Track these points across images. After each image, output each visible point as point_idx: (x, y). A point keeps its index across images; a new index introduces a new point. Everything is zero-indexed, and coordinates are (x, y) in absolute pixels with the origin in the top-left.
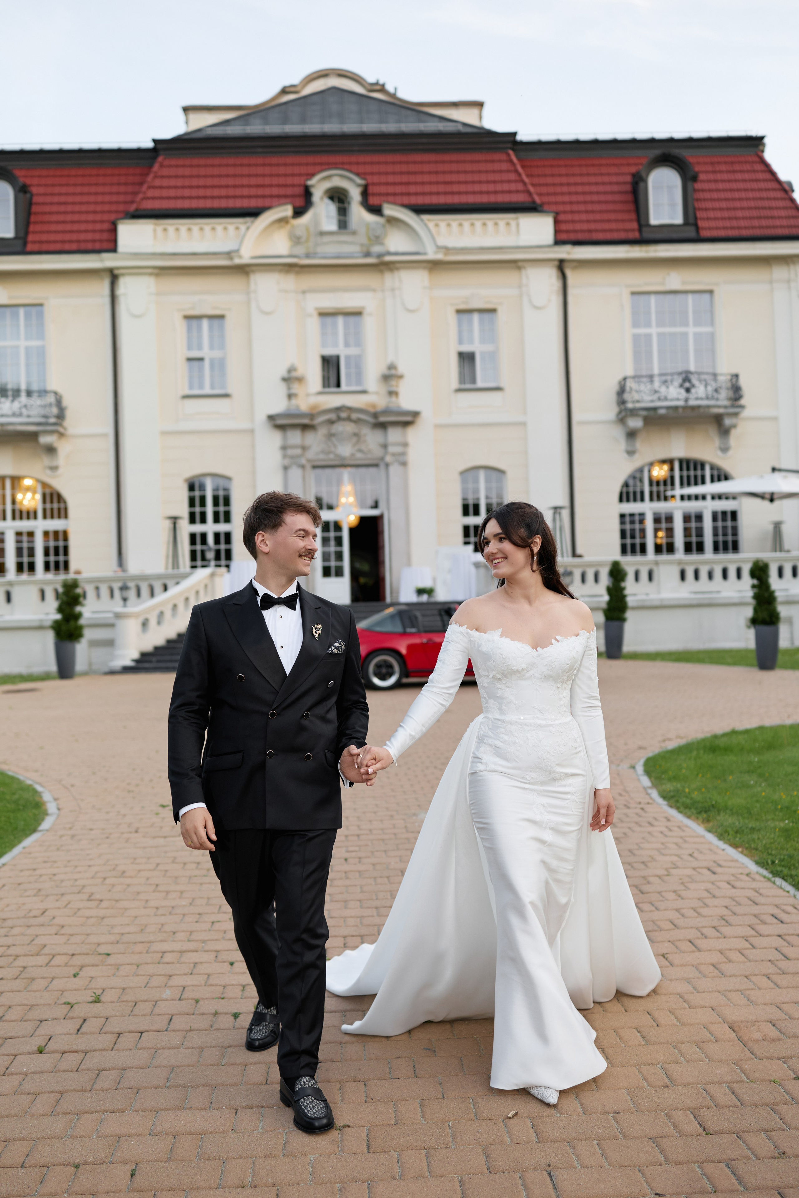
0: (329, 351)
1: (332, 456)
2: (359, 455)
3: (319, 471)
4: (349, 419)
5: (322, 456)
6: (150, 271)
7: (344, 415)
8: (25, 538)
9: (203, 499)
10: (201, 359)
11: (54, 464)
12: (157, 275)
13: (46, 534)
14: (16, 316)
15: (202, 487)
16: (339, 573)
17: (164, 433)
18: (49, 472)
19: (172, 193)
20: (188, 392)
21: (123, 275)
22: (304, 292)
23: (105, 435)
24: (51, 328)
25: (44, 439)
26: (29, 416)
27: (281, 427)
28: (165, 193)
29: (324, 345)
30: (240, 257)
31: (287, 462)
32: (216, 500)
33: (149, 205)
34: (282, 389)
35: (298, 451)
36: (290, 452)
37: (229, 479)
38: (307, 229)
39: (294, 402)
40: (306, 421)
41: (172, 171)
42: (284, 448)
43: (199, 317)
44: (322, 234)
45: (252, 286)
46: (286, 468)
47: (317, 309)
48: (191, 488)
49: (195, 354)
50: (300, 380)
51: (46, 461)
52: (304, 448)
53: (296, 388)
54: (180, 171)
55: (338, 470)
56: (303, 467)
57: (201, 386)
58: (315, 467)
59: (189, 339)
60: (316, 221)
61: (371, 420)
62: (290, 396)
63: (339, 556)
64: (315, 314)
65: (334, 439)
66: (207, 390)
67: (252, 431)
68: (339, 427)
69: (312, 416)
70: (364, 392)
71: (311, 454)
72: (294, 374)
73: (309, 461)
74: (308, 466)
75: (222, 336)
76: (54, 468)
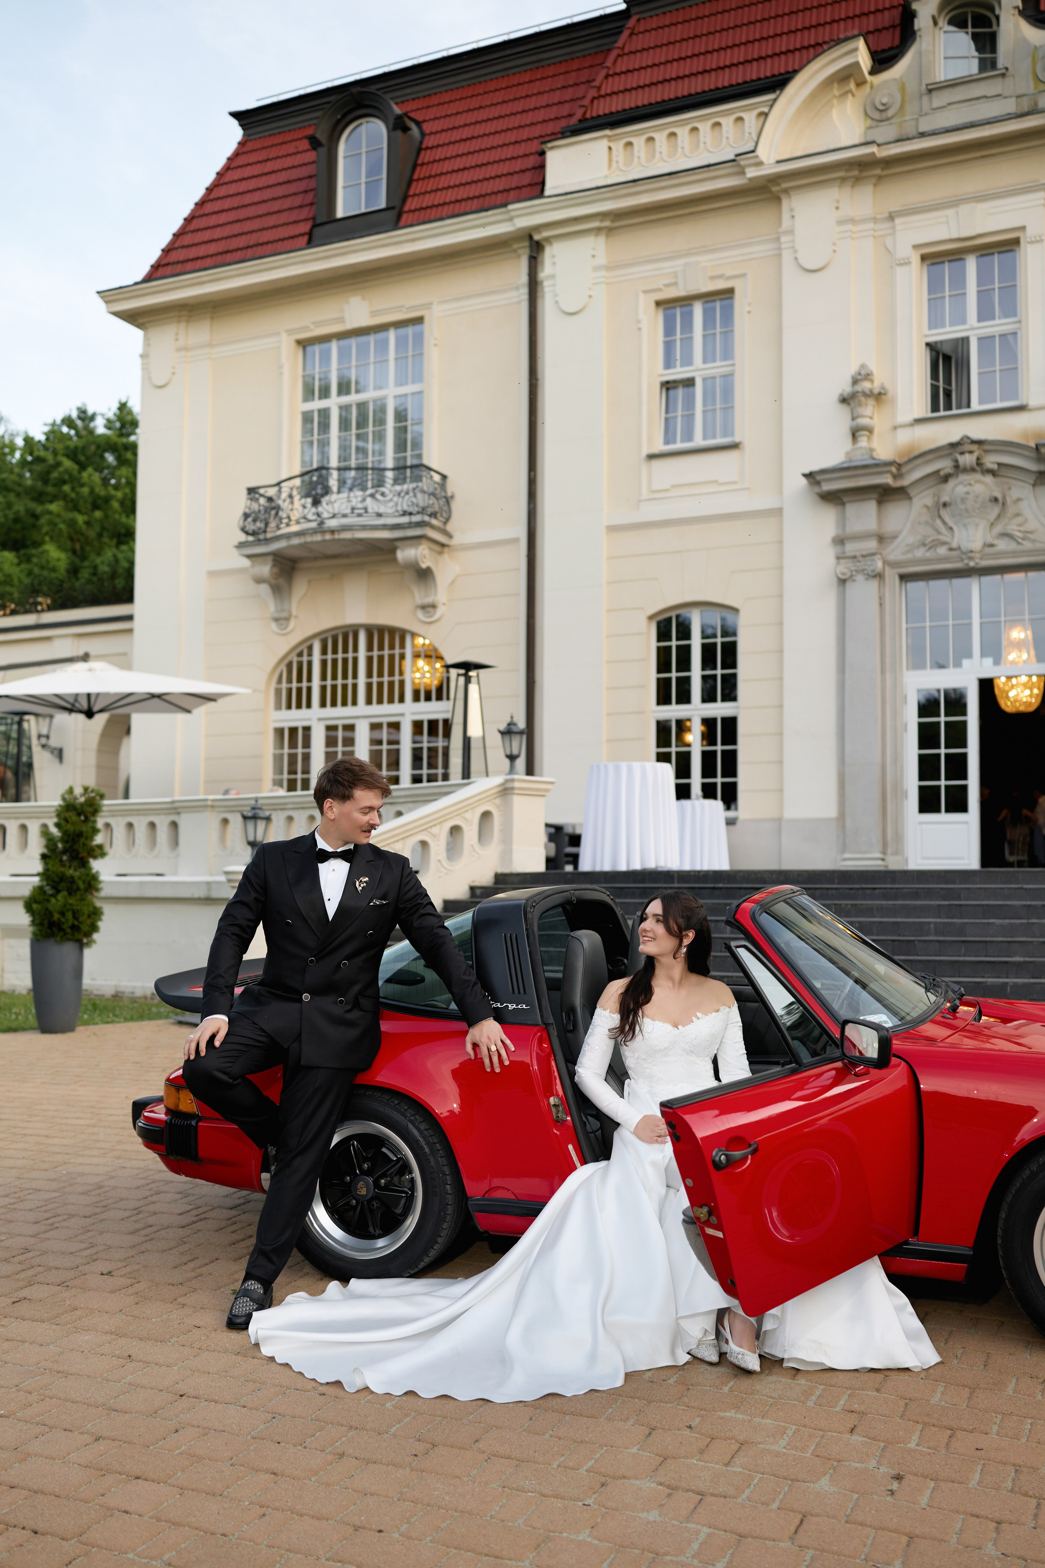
0: (946, 333)
1: (942, 551)
2: (1003, 545)
3: (914, 587)
4: (979, 467)
5: (920, 553)
6: (596, 224)
7: (967, 460)
8: (384, 735)
9: (684, 654)
10: (689, 383)
11: (429, 600)
12: (609, 231)
13: (417, 726)
14: (383, 347)
15: (685, 632)
16: (957, 803)
17: (612, 529)
18: (420, 614)
19: (646, 77)
20: (660, 446)
21: (548, 240)
22: (891, 217)
23: (515, 541)
24: (434, 357)
25: (405, 554)
26: (379, 515)
27: (833, 498)
28: (632, 80)
29: (935, 321)
30: (760, 164)
31: (843, 569)
32: (708, 652)
33: (603, 108)
34: (841, 420)
35: (872, 545)
36: (851, 548)
37: (736, 610)
38: (903, 89)
39: (863, 442)
40: (888, 480)
41: (650, 39)
42: (839, 541)
43: (687, 301)
44: (931, 90)
45: (786, 222)
46: (842, 582)
47: (916, 247)
48: (663, 633)
49: (678, 373)
50: (879, 397)
51: (419, 596)
52: (881, 539)
53: (869, 413)
54: (665, 36)
55: (958, 582)
56: (879, 576)
57: (688, 435)
58: (904, 578)
59: (669, 347)
60: (920, 68)
61: (1033, 467)
62: (855, 434)
63: (958, 767)
64: (915, 259)
65: (945, 513)
66: (699, 441)
67: (778, 512)
68: (957, 488)
69: (898, 467)
70: (1021, 408)
71: (896, 552)
72: (866, 385)
73: (892, 565)
74: (891, 576)
75: (728, 333)
76: (429, 607)
